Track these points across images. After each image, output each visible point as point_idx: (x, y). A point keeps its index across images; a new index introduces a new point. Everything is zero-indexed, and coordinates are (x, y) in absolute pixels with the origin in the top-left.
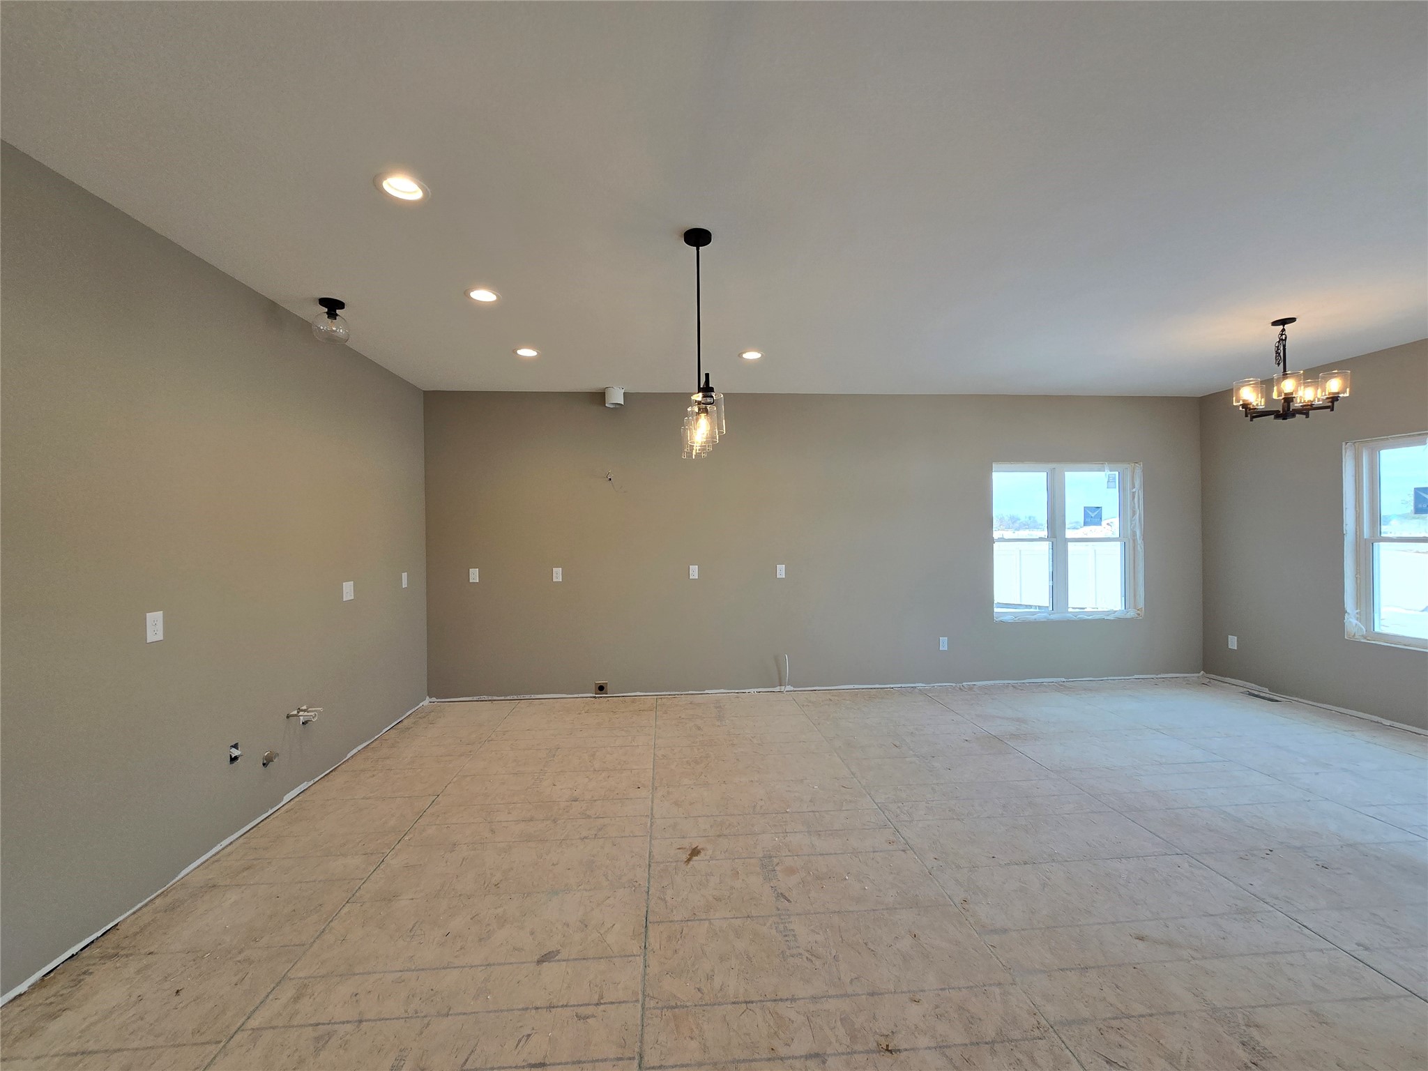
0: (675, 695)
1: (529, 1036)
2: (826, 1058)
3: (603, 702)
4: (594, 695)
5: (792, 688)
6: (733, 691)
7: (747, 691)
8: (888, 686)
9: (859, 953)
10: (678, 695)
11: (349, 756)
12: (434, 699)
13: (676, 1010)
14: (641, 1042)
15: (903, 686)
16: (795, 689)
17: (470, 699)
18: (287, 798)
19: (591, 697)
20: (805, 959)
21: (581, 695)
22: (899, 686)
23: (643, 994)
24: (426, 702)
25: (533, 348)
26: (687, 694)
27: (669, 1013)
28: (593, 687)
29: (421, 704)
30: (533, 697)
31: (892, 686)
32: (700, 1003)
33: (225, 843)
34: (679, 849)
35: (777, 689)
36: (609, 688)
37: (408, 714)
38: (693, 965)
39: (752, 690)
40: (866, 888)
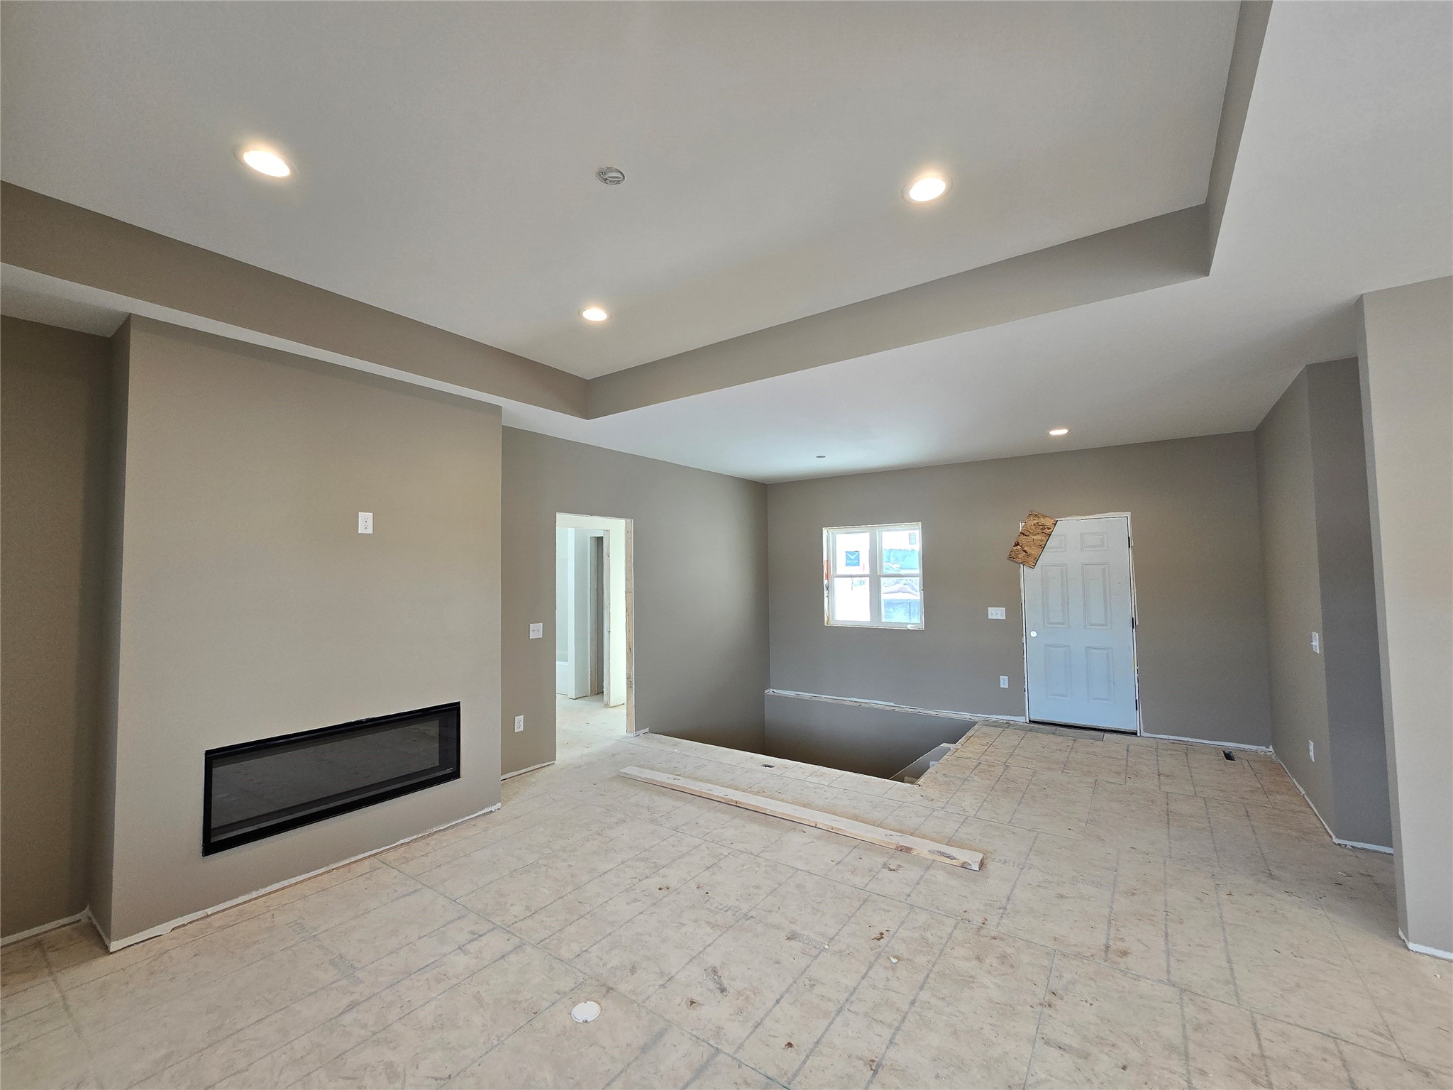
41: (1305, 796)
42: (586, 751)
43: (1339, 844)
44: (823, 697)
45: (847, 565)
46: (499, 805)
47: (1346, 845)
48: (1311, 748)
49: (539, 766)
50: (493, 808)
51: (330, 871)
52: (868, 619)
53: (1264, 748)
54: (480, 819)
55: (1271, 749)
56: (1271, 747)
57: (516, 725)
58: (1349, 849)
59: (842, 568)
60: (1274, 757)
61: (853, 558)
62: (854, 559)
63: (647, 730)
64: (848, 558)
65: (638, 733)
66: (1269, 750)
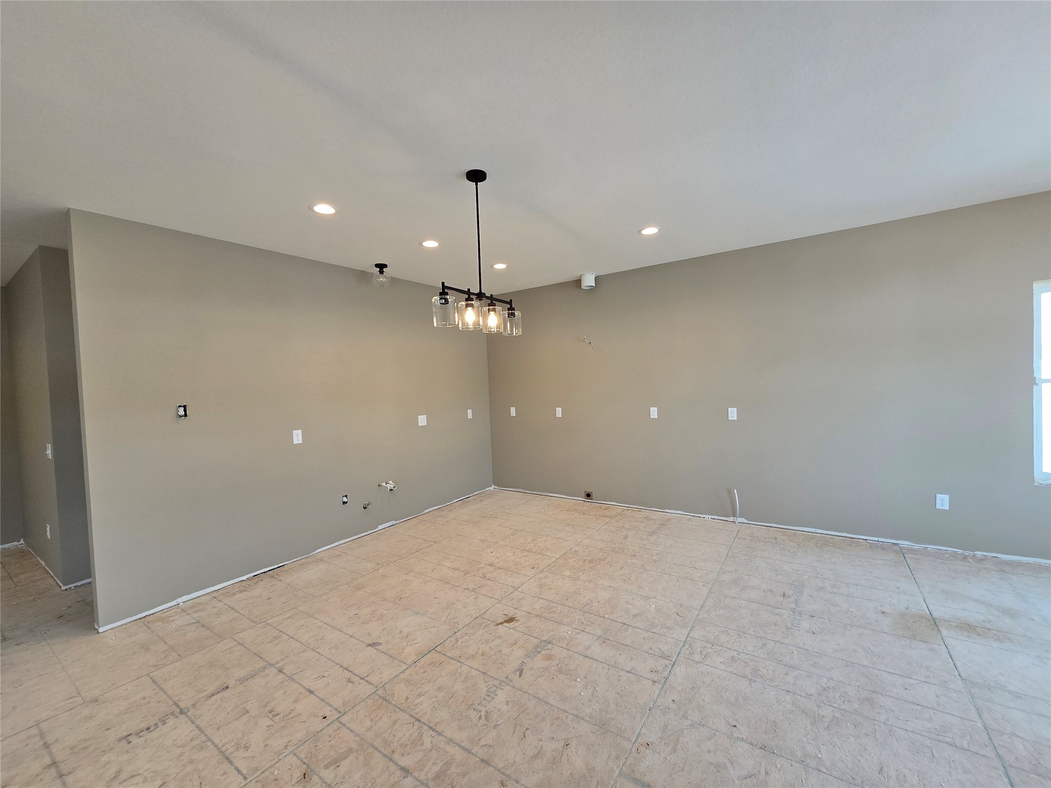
0: (641, 509)
1: (324, 677)
2: (409, 776)
3: (587, 505)
4: (584, 500)
5: (746, 521)
6: (690, 514)
7: (702, 516)
8: (861, 537)
9: (514, 732)
10: (644, 509)
11: (425, 511)
12: (496, 487)
13: (385, 702)
14: (352, 708)
15: (881, 540)
16: (749, 522)
17: (514, 490)
18: (380, 527)
19: (582, 501)
20: (478, 715)
21: (576, 498)
22: (876, 539)
23: (383, 686)
24: (492, 488)
25: (504, 263)
26: (651, 510)
27: (380, 701)
28: (584, 494)
29: (487, 489)
30: (547, 494)
31: (865, 537)
32: (398, 706)
33: (342, 542)
34: (504, 615)
35: (731, 519)
36: (594, 495)
37: (475, 493)
38: (422, 684)
39: (707, 516)
40: (582, 694)
41: (46, 567)
43: (66, 590)
47: (71, 588)
48: (48, 529)
53: (15, 543)
55: (22, 542)
56: (22, 540)
58: (74, 589)
60: (24, 547)
66: (21, 543)
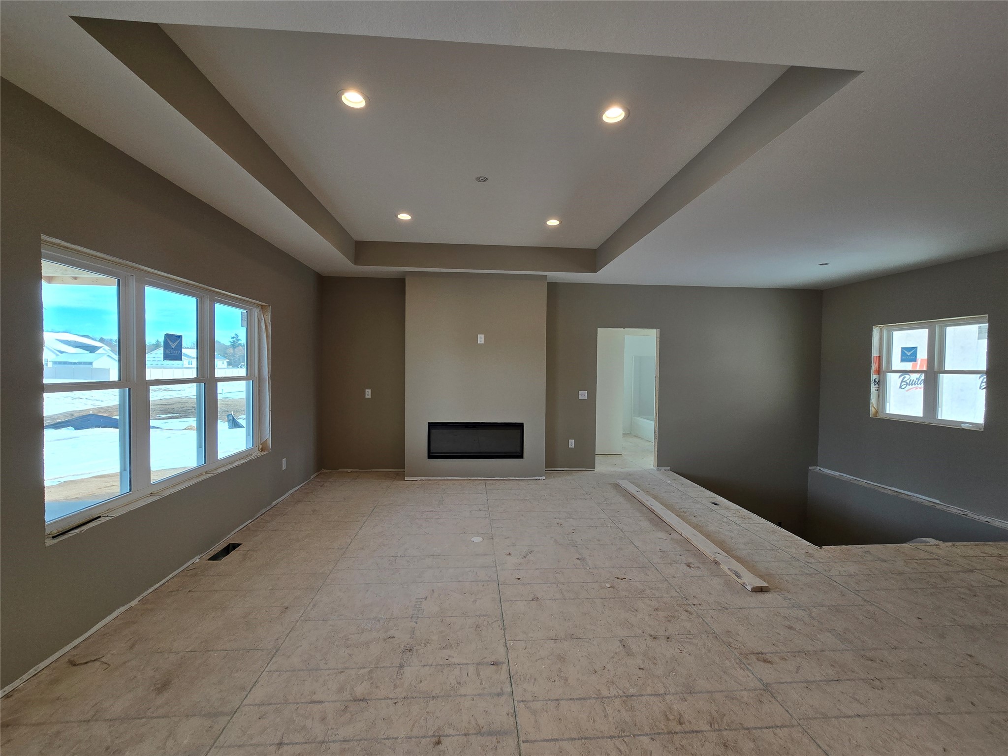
42: (620, 470)
44: (863, 482)
45: (902, 360)
46: (544, 478)
49: (584, 469)
50: (541, 478)
51: (468, 480)
52: (920, 414)
54: (533, 481)
57: (570, 444)
59: (897, 363)
61: (909, 354)
62: (911, 355)
63: (669, 468)
64: (903, 354)
65: (660, 468)
